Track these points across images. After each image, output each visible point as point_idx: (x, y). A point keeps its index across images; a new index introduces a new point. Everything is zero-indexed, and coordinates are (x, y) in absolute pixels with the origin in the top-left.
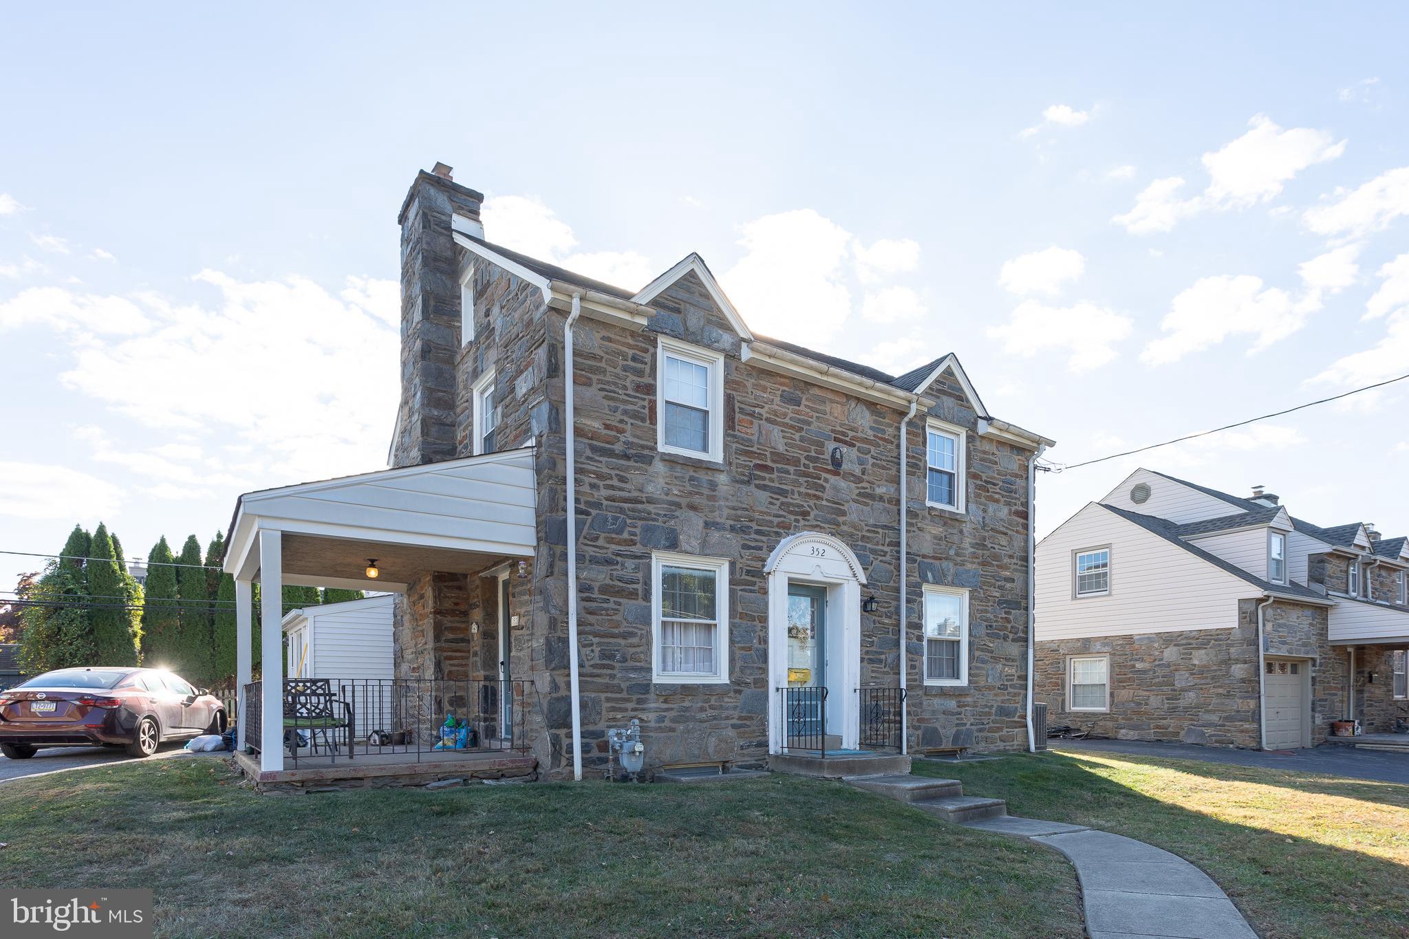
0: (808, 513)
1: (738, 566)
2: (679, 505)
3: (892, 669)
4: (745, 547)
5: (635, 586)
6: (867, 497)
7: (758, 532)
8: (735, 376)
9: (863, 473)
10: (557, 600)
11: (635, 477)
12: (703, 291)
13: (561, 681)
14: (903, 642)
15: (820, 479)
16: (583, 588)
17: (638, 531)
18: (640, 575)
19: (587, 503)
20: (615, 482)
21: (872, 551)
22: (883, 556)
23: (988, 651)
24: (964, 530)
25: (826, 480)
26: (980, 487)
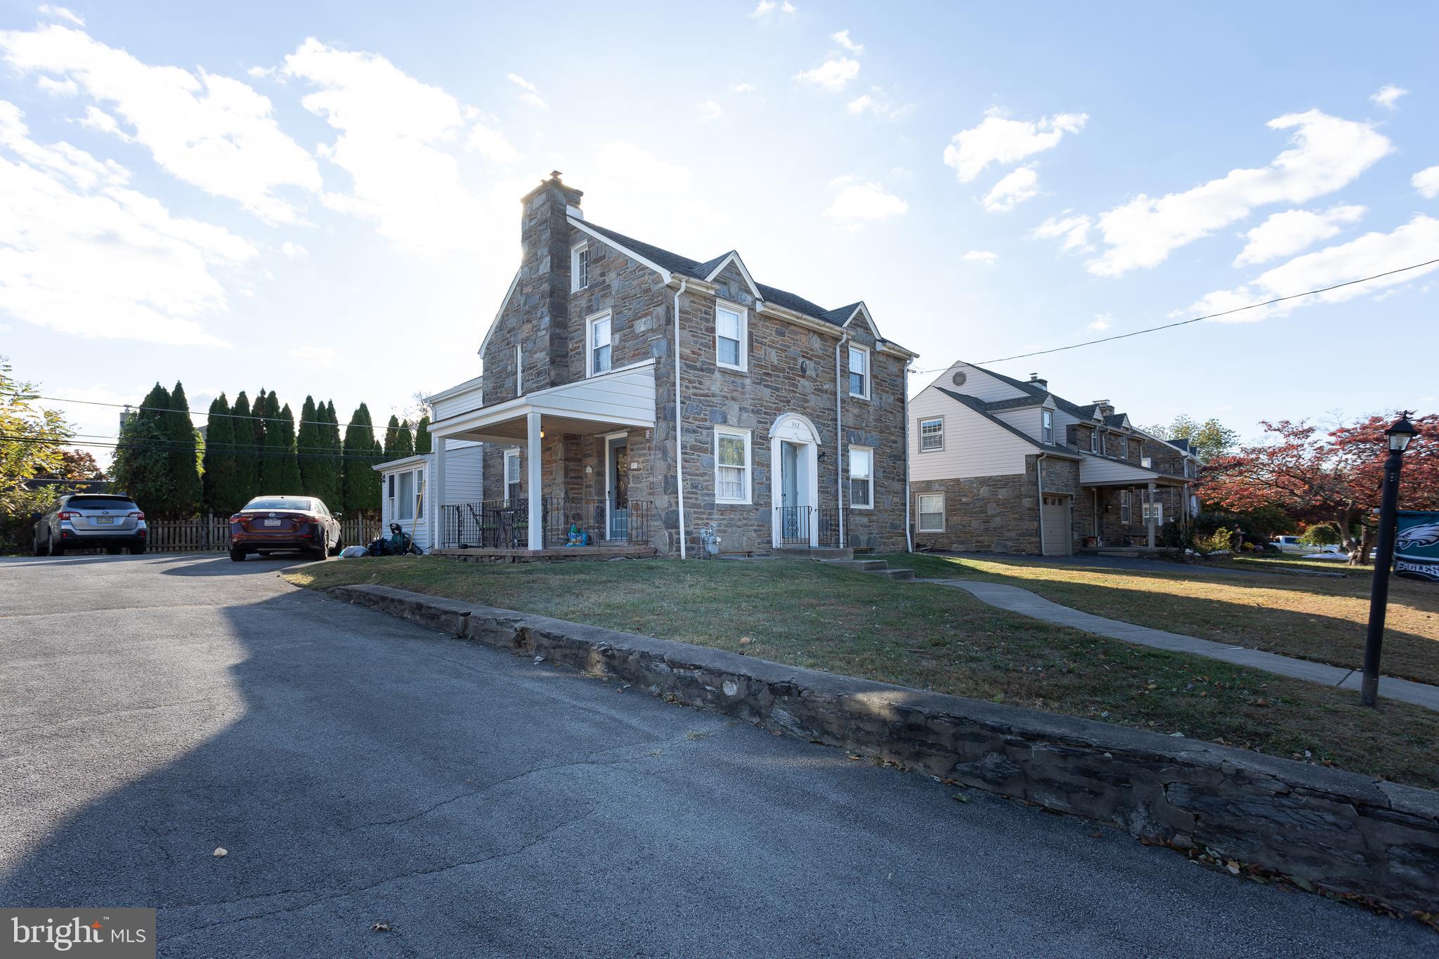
1: (756, 433)
3: (834, 497)
4: (759, 422)
6: (819, 391)
8: (753, 321)
10: (671, 454)
12: (738, 270)
13: (673, 501)
14: (840, 480)
16: (683, 447)
18: (709, 439)
19: (685, 397)
20: (697, 385)
21: (822, 424)
22: (828, 427)
23: (884, 487)
24: (870, 411)
25: (799, 381)
26: (878, 384)
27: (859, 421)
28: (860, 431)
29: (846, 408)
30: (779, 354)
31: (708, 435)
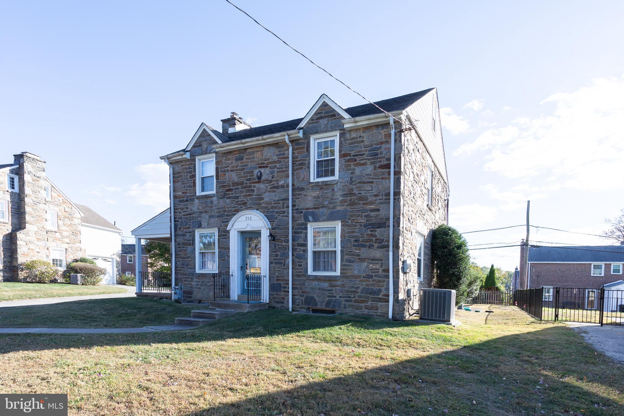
0: (246, 203)
2: (202, 212)
3: (287, 267)
4: (222, 222)
5: (190, 242)
6: (274, 188)
7: (225, 216)
8: (219, 159)
9: (273, 178)
14: (290, 253)
15: (251, 187)
17: (191, 224)
19: (178, 218)
21: (277, 213)
22: (283, 213)
23: (355, 255)
24: (336, 189)
25: (254, 187)
26: (348, 161)
27: (321, 201)
28: (321, 210)
29: (304, 193)
30: (239, 173)
31: (190, 236)
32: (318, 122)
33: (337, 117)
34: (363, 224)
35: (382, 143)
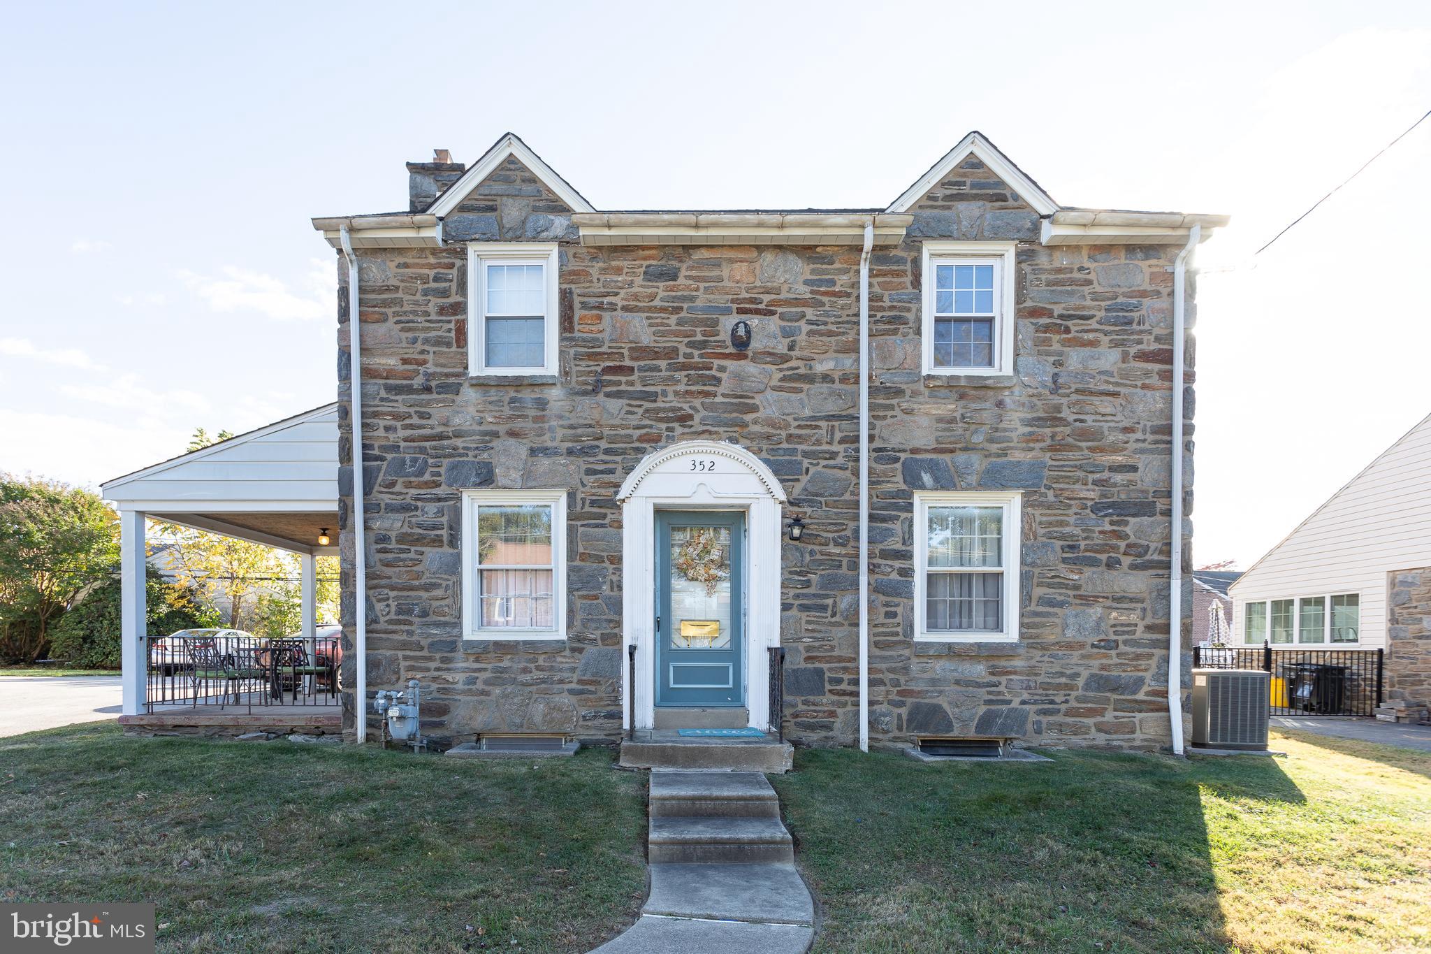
0: (691, 417)
1: (579, 496)
2: (495, 435)
3: (846, 618)
4: (590, 472)
5: (439, 532)
6: (797, 380)
7: (607, 452)
8: (573, 265)
9: (791, 348)
10: (348, 554)
11: (439, 412)
12: (527, 174)
13: (352, 638)
14: (864, 579)
15: (711, 369)
17: (442, 470)
18: (445, 520)
19: (381, 448)
20: (415, 420)
21: (806, 454)
22: (830, 458)
23: (1066, 587)
24: (1008, 400)
25: (722, 369)
26: (1046, 328)
27: (960, 432)
28: (961, 458)
29: (904, 405)
30: (659, 321)
31: (440, 512)
32: (949, 208)
33: (1011, 203)
34: (1090, 503)
35: (1143, 294)
